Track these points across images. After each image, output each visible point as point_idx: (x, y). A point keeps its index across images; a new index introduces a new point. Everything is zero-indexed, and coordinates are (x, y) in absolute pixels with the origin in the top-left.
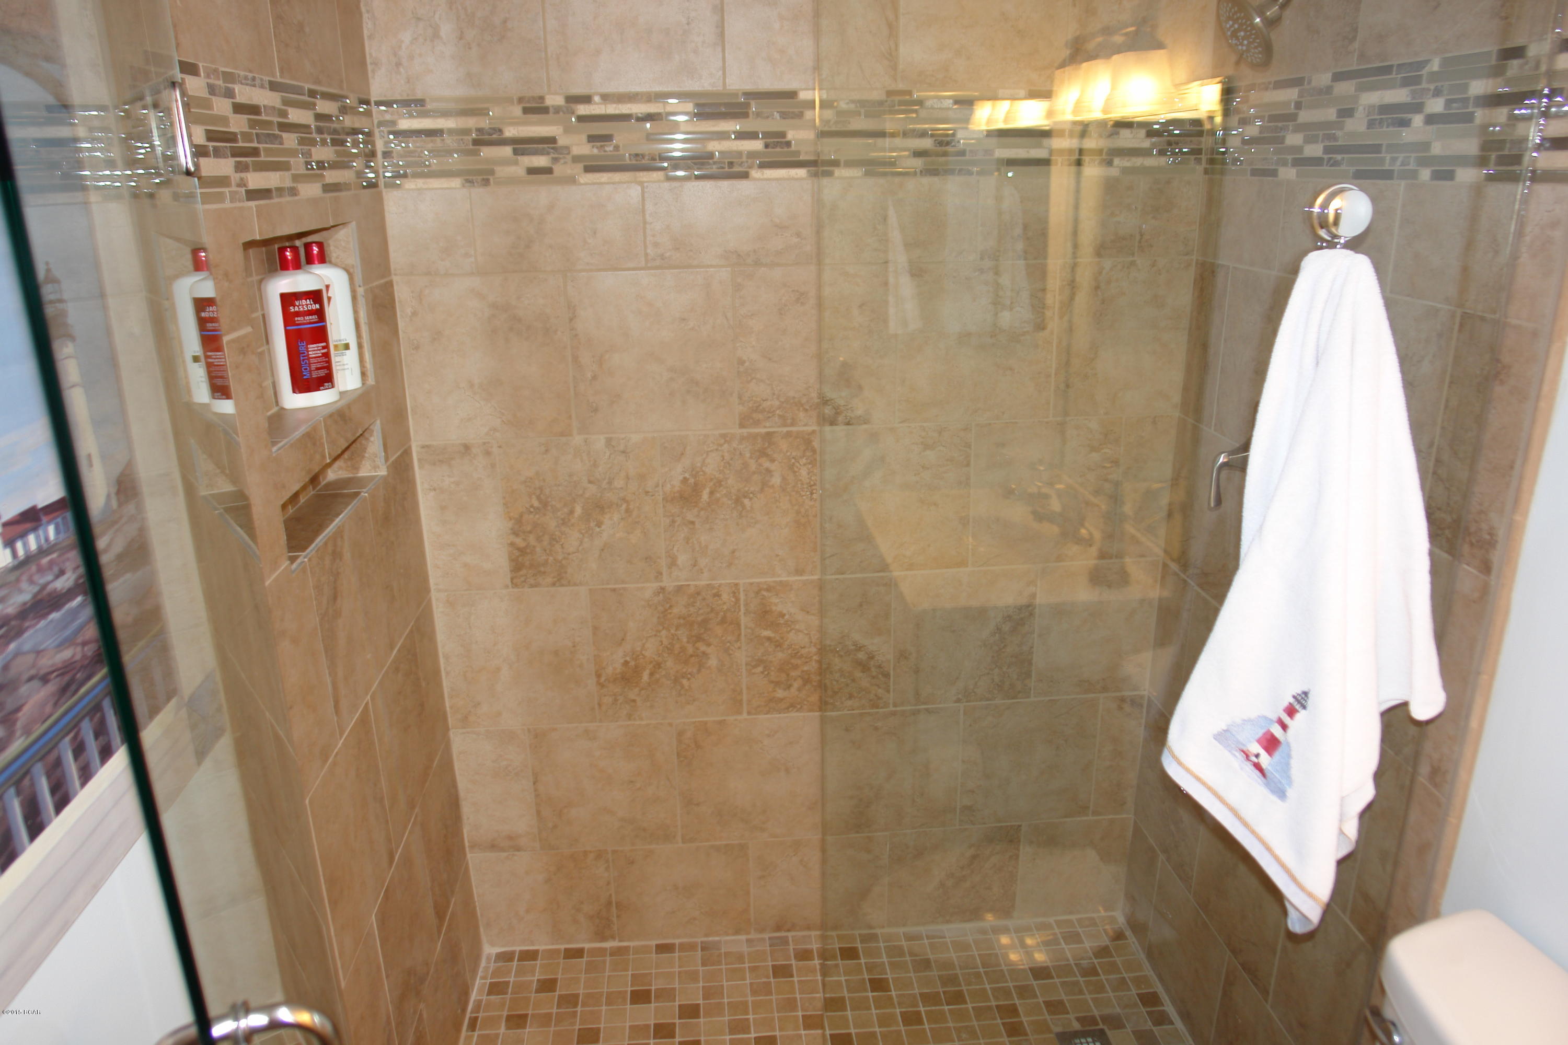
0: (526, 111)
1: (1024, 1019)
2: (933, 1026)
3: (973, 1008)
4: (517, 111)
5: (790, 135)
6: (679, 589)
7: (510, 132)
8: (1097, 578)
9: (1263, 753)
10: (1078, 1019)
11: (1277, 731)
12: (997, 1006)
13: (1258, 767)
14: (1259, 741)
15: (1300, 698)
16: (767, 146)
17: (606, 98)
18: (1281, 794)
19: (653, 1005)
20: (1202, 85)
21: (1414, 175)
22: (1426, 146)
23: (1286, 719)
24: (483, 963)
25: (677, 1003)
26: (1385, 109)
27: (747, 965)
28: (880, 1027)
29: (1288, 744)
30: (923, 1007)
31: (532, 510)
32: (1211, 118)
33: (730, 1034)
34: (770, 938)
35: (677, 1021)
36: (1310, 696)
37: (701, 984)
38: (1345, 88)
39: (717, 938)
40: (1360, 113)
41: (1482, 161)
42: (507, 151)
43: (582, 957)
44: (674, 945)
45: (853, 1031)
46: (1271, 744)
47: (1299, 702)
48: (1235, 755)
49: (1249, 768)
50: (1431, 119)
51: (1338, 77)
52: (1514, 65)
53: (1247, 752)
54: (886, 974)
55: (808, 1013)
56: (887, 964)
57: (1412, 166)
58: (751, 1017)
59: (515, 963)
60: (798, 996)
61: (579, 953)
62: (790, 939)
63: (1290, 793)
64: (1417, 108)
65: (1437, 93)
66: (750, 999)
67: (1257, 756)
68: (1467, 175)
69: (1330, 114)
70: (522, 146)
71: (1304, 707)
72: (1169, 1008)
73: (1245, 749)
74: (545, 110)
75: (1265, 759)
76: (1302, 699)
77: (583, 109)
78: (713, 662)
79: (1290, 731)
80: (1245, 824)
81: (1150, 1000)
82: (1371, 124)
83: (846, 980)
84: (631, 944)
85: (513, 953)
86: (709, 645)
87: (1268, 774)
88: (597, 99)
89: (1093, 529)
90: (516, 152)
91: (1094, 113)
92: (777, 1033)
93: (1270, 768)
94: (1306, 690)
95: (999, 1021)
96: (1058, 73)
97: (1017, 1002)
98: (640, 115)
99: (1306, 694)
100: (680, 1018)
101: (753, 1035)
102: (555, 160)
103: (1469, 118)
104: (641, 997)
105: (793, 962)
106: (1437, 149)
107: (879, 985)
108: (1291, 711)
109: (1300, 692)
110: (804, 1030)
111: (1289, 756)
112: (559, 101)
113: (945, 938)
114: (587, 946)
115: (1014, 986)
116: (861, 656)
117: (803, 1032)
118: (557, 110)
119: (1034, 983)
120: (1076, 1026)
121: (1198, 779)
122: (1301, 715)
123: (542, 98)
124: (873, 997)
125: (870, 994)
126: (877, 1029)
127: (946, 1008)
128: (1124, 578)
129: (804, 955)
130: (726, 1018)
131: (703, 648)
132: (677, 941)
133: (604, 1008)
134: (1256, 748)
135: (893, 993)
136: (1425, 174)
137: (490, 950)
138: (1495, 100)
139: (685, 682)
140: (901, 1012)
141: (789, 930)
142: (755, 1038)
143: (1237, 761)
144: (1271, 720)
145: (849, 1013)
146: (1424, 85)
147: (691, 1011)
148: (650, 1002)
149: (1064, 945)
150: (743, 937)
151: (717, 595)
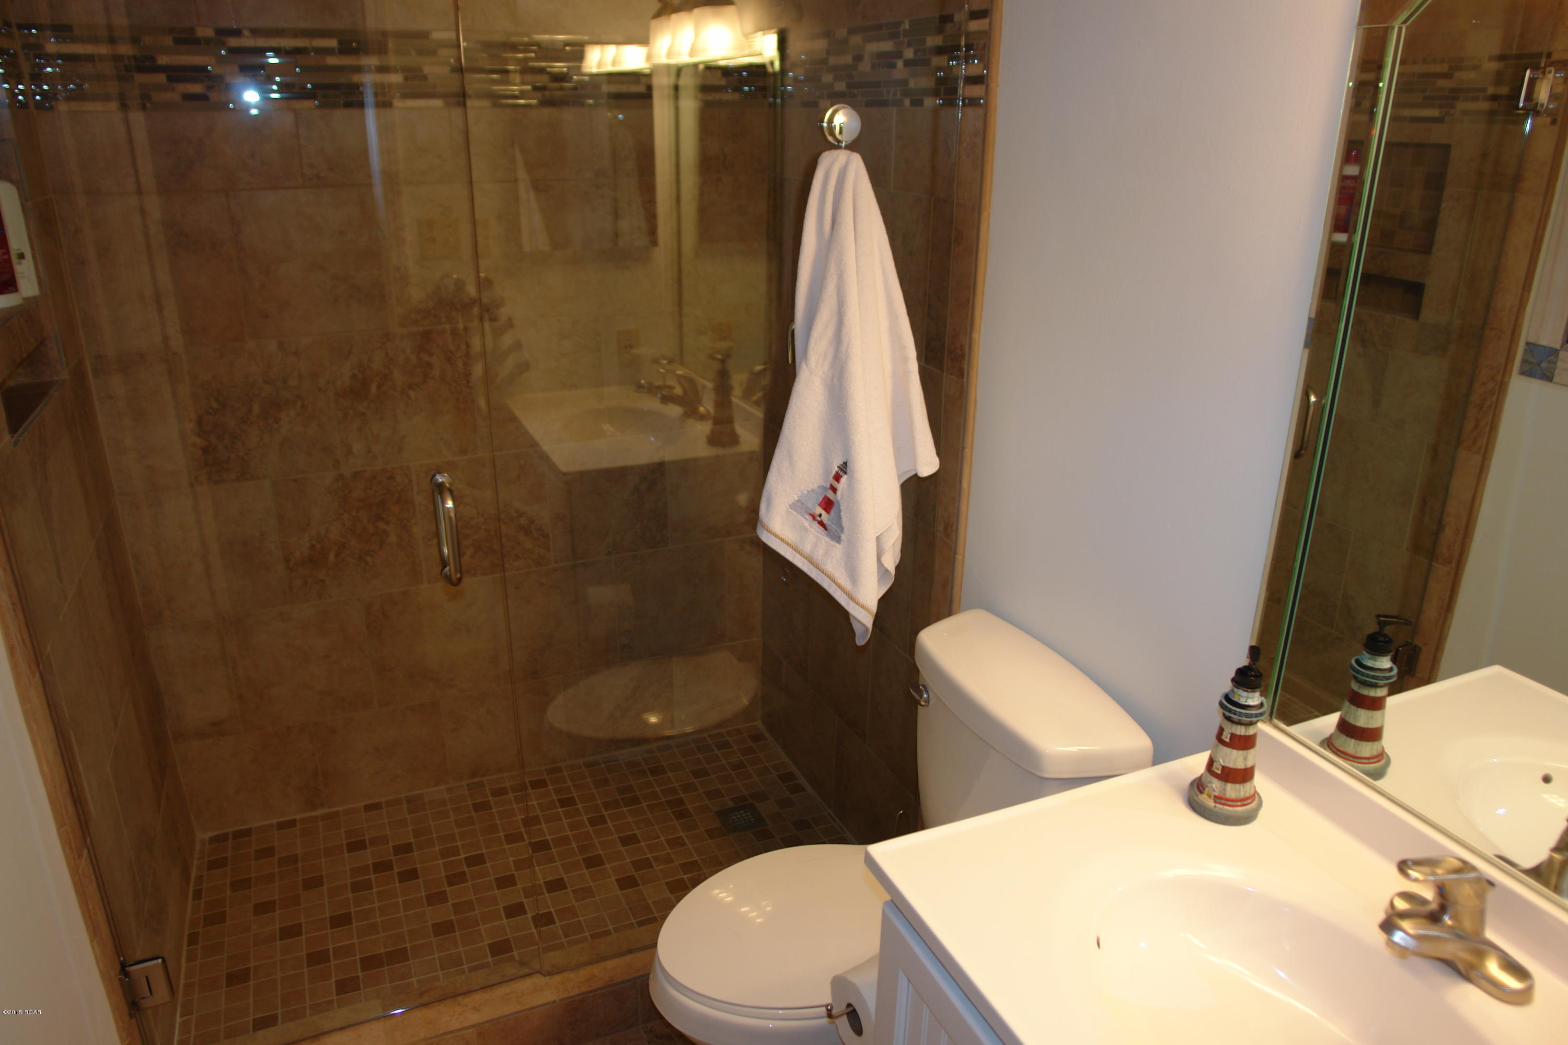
0: (177, 41)
1: (689, 807)
2: (615, 823)
3: (647, 806)
4: (168, 41)
5: (427, 70)
6: (357, 475)
7: (163, 60)
8: (713, 440)
9: (823, 513)
10: (732, 800)
11: (830, 495)
12: (667, 802)
13: (821, 524)
14: (820, 505)
15: (842, 467)
16: (406, 79)
17: (255, 32)
18: (838, 539)
19: (369, 850)
20: (764, 35)
21: (899, 103)
22: (905, 82)
23: (835, 484)
24: (198, 847)
25: (391, 845)
26: (881, 55)
27: (449, 807)
28: (571, 831)
29: (838, 503)
30: (606, 811)
31: (211, 411)
32: (772, 63)
33: (442, 859)
34: (467, 785)
35: (393, 858)
36: (848, 464)
37: (410, 828)
38: (856, 40)
39: (419, 792)
40: (866, 58)
41: (936, 94)
42: (162, 78)
43: (295, 826)
44: (381, 803)
45: (548, 837)
46: (828, 505)
47: (842, 470)
48: (805, 518)
49: (816, 525)
50: (907, 63)
51: (852, 31)
52: (949, 26)
53: (813, 515)
54: (572, 793)
55: (509, 832)
56: (572, 787)
57: (899, 97)
58: (459, 843)
59: (230, 841)
60: (498, 822)
61: (292, 823)
62: (485, 782)
63: (843, 537)
64: (899, 55)
65: (909, 45)
66: (456, 831)
67: (820, 515)
68: (931, 102)
69: (848, 59)
70: (177, 74)
71: (846, 473)
72: (802, 781)
73: (811, 513)
74: (196, 41)
75: (825, 517)
76: (844, 468)
77: (233, 42)
78: (393, 539)
79: (839, 493)
80: (817, 567)
81: (787, 777)
82: (873, 67)
83: (538, 804)
84: (340, 809)
85: (227, 834)
86: (388, 523)
87: (828, 527)
88: (246, 33)
89: (707, 406)
90: (170, 79)
91: (684, 58)
92: (484, 851)
93: (828, 523)
94: (845, 461)
95: (669, 811)
96: (654, 23)
97: (682, 796)
98: (287, 48)
99: (845, 463)
100: (395, 855)
101: (462, 856)
102: (210, 88)
103: (927, 63)
104: (356, 846)
105: (490, 798)
106: (912, 84)
107: (567, 802)
108: (837, 478)
109: (842, 463)
110: (507, 844)
111: (840, 511)
112: (209, 33)
113: (619, 760)
114: (298, 817)
115: (679, 786)
116: (523, 521)
117: (506, 847)
118: (208, 41)
119: (695, 781)
120: (731, 804)
121: (782, 540)
122: (844, 479)
123: (192, 30)
124: (562, 811)
125: (560, 810)
126: (569, 833)
127: (625, 809)
128: (734, 439)
129: (500, 792)
130: (437, 848)
131: (382, 526)
132: (383, 800)
133: (323, 860)
134: (819, 510)
135: (580, 806)
136: (907, 102)
137: (202, 835)
138: (940, 51)
139: (369, 559)
140: (587, 818)
141: (483, 775)
142: (465, 858)
143: (807, 523)
144: (826, 488)
145: (544, 826)
146: (901, 39)
147: (406, 848)
148: (366, 848)
149: (717, 751)
150: (443, 787)
151: (392, 478)
